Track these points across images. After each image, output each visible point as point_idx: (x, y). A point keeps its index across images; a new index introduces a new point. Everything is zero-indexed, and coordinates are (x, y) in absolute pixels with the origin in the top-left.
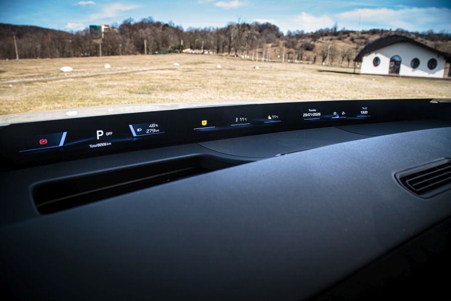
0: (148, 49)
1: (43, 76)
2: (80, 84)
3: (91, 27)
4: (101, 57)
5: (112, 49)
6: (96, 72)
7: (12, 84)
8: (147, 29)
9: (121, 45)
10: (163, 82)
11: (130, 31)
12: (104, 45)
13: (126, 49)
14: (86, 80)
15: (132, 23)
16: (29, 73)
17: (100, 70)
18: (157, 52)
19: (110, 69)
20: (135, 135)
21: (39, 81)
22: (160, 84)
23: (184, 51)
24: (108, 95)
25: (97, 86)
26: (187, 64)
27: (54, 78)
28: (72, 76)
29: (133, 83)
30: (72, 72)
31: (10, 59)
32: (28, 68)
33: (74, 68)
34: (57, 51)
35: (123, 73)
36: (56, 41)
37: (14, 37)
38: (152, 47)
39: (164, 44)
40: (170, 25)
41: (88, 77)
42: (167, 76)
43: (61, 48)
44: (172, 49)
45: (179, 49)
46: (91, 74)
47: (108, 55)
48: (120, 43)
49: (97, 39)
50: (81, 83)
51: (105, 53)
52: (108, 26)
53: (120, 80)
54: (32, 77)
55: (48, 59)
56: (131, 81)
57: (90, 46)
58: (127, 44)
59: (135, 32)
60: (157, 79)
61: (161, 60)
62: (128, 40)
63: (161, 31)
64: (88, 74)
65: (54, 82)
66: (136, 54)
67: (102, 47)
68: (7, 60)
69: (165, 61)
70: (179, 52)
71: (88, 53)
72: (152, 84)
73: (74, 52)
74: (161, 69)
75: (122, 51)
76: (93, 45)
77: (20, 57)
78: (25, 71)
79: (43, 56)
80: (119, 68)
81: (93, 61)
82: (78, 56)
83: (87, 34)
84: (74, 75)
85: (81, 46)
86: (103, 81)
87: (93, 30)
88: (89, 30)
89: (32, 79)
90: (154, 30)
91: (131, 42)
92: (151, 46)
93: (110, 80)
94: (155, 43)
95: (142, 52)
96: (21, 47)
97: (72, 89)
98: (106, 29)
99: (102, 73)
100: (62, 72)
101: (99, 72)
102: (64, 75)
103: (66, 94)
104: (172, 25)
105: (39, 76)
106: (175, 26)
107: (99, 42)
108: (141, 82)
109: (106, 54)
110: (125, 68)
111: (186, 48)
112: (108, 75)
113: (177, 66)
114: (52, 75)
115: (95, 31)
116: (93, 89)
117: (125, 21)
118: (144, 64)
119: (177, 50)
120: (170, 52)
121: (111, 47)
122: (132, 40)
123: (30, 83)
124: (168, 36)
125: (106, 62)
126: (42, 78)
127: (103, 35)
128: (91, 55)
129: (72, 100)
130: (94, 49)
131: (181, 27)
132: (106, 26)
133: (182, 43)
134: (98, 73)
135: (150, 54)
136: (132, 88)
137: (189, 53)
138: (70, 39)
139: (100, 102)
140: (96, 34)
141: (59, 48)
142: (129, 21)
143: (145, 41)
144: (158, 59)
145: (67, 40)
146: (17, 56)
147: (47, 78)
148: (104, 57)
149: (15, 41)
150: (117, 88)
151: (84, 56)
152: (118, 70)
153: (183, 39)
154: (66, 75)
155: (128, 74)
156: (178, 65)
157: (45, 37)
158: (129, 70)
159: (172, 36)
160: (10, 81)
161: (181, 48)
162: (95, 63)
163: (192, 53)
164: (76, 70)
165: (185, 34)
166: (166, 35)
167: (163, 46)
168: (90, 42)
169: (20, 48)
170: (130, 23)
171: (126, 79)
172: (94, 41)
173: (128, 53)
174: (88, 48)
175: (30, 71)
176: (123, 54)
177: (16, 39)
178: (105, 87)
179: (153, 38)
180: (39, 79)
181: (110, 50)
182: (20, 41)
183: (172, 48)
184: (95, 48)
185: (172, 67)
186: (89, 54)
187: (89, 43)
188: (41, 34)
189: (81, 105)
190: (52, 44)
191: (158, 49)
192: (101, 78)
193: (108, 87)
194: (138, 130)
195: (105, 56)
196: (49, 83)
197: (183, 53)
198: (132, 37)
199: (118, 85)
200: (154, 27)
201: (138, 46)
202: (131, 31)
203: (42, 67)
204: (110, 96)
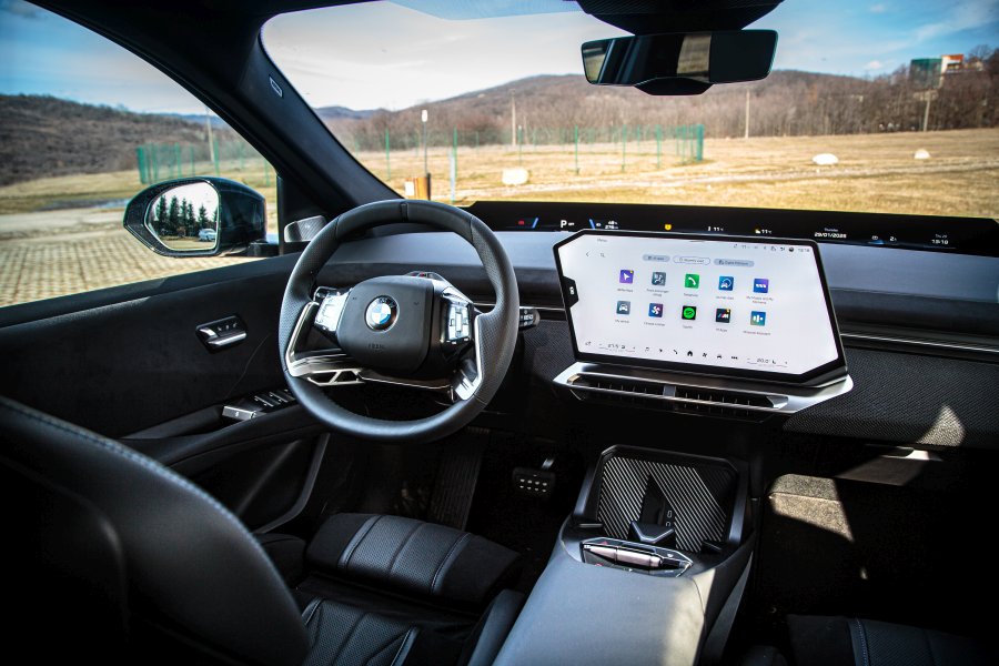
1: (773, 172)
3: (914, 62)
4: (923, 134)
5: (956, 114)
6: (886, 168)
7: (714, 185)
9: (985, 103)
12: (937, 105)
14: (857, 183)
16: (753, 165)
17: (899, 163)
19: (926, 161)
21: (760, 182)
27: (793, 176)
28: (828, 174)
29: (962, 195)
30: (836, 165)
31: (734, 136)
32: (758, 154)
33: (840, 159)
34: (827, 119)
35: (953, 172)
36: (830, 98)
37: (748, 95)
41: (865, 177)
43: (836, 114)
46: (875, 172)
47: (944, 128)
48: (983, 98)
49: (925, 90)
51: (936, 123)
52: (959, 57)
53: (935, 188)
54: (751, 173)
55: (805, 138)
56: (962, 191)
57: (902, 107)
64: (867, 171)
65: (788, 184)
67: (932, 109)
71: (895, 123)
73: (864, 123)
75: (985, 116)
76: (910, 106)
77: (751, 135)
78: (748, 162)
79: (795, 132)
80: (951, 160)
81: (901, 141)
82: (869, 131)
83: (900, 80)
84: (836, 172)
85: (882, 109)
86: (892, 187)
87: (918, 69)
88: (908, 71)
89: (748, 178)
93: (909, 186)
96: (757, 113)
98: (954, 65)
99: (900, 171)
100: (815, 164)
101: (895, 168)
102: (815, 171)
105: (766, 172)
107: (928, 97)
108: (984, 194)
110: (967, 159)
112: (913, 174)
114: (791, 170)
115: (924, 74)
121: (957, 108)
123: (743, 184)
125: (921, 146)
126: (769, 177)
127: (941, 80)
128: (902, 129)
130: (911, 115)
132: (952, 57)
134: (892, 170)
138: (860, 94)
140: (924, 79)
141: (830, 115)
145: (851, 97)
146: (747, 132)
147: (778, 177)
149: (748, 102)
151: (886, 131)
152: (946, 165)
154: (818, 171)
155: (967, 175)
157: (807, 91)
158: (976, 165)
160: (710, 179)
162: (901, 146)
164: (845, 162)
168: (905, 99)
169: (754, 114)
171: (952, 185)
172: (916, 95)
174: (897, 112)
175: (756, 162)
176: (985, 126)
177: (751, 98)
180: (763, 177)
181: (951, 116)
182: (758, 102)
184: (913, 110)
186: (898, 126)
187: (900, 102)
188: (801, 85)
190: (817, 107)
192: (891, 180)
195: (936, 129)
196: (778, 185)
203: (783, 153)
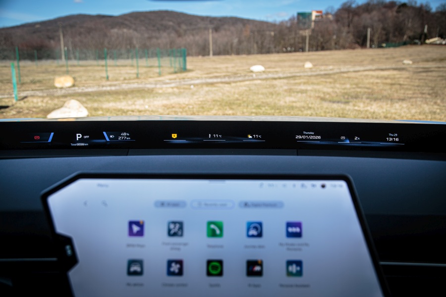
0: (372, 41)
1: (229, 77)
2: (266, 88)
3: (299, 14)
4: (306, 53)
5: (322, 43)
6: (291, 73)
7: (195, 85)
8: (374, 13)
9: (335, 37)
10: (375, 87)
11: (349, 17)
12: (311, 38)
13: (341, 41)
14: (277, 82)
15: (354, 6)
16: (217, 72)
17: (297, 70)
18: (384, 45)
19: (311, 69)
20: (108, 139)
21: (222, 83)
22: (370, 91)
23: (428, 41)
24: (293, 102)
25: (286, 91)
26: (427, 61)
27: (240, 79)
28: (260, 77)
29: (332, 88)
30: (264, 72)
31: (204, 55)
32: (218, 66)
33: (265, 68)
34: (255, 46)
35: (326, 75)
36: (256, 33)
37: (210, 31)
38: (378, 38)
39: (397, 33)
40: (409, 5)
41: (280, 78)
42: (386, 78)
43: (260, 42)
44: (408, 40)
45: (420, 39)
46: (285, 75)
47: (317, 50)
48: (334, 34)
49: (305, 29)
50: (268, 86)
51: (312, 48)
52: (320, 12)
53: (318, 84)
54: (216, 77)
55: (244, 56)
56: (332, 85)
57: (294, 38)
58: (344, 34)
59: (356, 19)
60: (369, 83)
61: (389, 56)
62: (345, 29)
63: (395, 14)
64: (281, 75)
65: (238, 84)
66: (354, 48)
67: (310, 40)
68: (200, 57)
69: (394, 58)
70: (419, 43)
71: (291, 48)
72: (359, 90)
73: (275, 47)
74: (382, 70)
75: (336, 44)
76: (298, 38)
77: (214, 54)
78: (214, 70)
79: (238, 53)
80: (323, 68)
81: (296, 58)
82: (278, 52)
83: (292, 24)
84: (264, 76)
85: (284, 40)
86: (296, 84)
87: (301, 18)
88: (296, 19)
89: (215, 80)
90: (383, 14)
91: (348, 32)
92: (377, 36)
93: (305, 83)
94: (384, 32)
95: (363, 44)
97: (255, 93)
98: (318, 16)
99: (298, 74)
100: (252, 72)
101: (296, 73)
102: (252, 76)
103: (245, 99)
104: (413, 4)
105: (225, 77)
106: (418, 5)
107: (307, 33)
108: (343, 87)
109: (314, 49)
110: (331, 67)
111: (432, 37)
112: (305, 76)
113: (409, 64)
114: (239, 75)
115: (304, 20)
116: (278, 94)
117: (345, 4)
118: (362, 61)
119: (417, 41)
120: (405, 44)
121: (322, 40)
122: (351, 29)
123: (212, 84)
124: (404, 20)
125: (306, 60)
126: (227, 79)
127: (313, 24)
128: (295, 51)
129: (247, 106)
130: (299, 43)
131: (426, 6)
132: (318, 12)
133: (426, 30)
134: (294, 74)
135: (375, 48)
136: (329, 94)
137: (436, 44)
138: (272, 31)
139: (277, 111)
140: (304, 24)
141: (257, 43)
142: (349, 4)
143: (369, 30)
144: (384, 55)
145: (268, 33)
146: (211, 53)
147: (232, 79)
148: (311, 53)
149: (211, 35)
150: (309, 93)
151: (287, 52)
152: (321, 71)
153: (427, 24)
154: (254, 75)
155: (332, 76)
156: (410, 62)
157: (243, 29)
158: (336, 71)
159: (410, 20)
160: (193, 82)
161: (423, 37)
162: (296, 60)
163: (441, 44)
164: (268, 70)
165: (434, 15)
166: (401, 19)
167: (395, 36)
168: (296, 34)
169: (215, 42)
170: (350, 7)
171: (326, 82)
172: (301, 32)
173: (344, 48)
174: (292, 41)
175: (219, 71)
176: (336, 49)
177: (212, 32)
178: (294, 92)
179: (381, 26)
180: (223, 80)
181: (320, 43)
182: (216, 35)
183: (409, 37)
184: (300, 41)
185: (400, 65)
186: (293, 49)
187: (293, 36)
188: (240, 26)
189: (254, 113)
190: (249, 38)
191: (387, 41)
192: (295, 80)
193: (298, 92)
194: (111, 136)
195: (312, 51)
196: (233, 85)
197: (427, 44)
198: (351, 25)
199: (311, 90)
200: (384, 10)
201: (359, 37)
202: (351, 18)
203: (233, 65)
204: (294, 104)
